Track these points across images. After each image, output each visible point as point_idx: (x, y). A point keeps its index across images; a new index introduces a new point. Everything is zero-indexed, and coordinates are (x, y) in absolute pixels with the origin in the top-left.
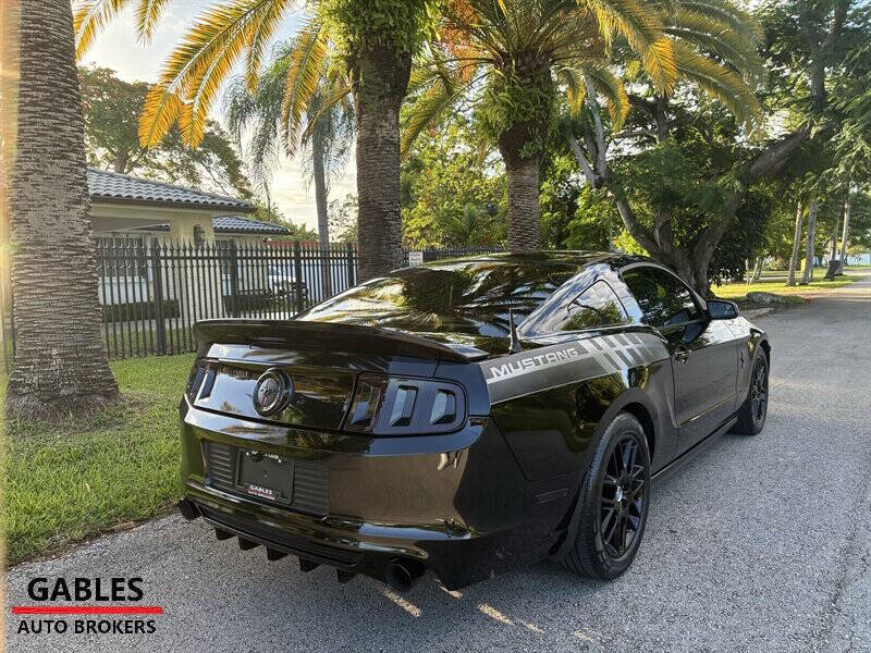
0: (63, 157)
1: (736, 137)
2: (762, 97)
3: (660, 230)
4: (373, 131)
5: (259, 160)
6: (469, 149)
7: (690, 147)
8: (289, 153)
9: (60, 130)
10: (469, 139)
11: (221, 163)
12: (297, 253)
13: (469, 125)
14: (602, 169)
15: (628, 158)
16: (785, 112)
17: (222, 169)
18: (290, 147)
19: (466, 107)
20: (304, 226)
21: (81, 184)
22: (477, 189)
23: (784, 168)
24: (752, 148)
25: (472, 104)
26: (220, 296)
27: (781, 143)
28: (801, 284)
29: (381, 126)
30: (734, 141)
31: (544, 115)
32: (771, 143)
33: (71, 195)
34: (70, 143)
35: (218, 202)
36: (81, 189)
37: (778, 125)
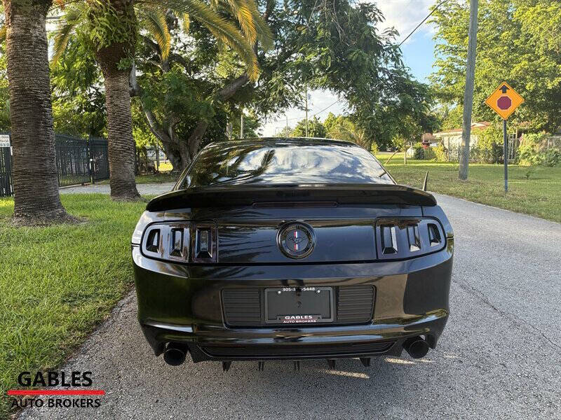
3: (172, 128)
14: (134, 83)
29: (35, 27)
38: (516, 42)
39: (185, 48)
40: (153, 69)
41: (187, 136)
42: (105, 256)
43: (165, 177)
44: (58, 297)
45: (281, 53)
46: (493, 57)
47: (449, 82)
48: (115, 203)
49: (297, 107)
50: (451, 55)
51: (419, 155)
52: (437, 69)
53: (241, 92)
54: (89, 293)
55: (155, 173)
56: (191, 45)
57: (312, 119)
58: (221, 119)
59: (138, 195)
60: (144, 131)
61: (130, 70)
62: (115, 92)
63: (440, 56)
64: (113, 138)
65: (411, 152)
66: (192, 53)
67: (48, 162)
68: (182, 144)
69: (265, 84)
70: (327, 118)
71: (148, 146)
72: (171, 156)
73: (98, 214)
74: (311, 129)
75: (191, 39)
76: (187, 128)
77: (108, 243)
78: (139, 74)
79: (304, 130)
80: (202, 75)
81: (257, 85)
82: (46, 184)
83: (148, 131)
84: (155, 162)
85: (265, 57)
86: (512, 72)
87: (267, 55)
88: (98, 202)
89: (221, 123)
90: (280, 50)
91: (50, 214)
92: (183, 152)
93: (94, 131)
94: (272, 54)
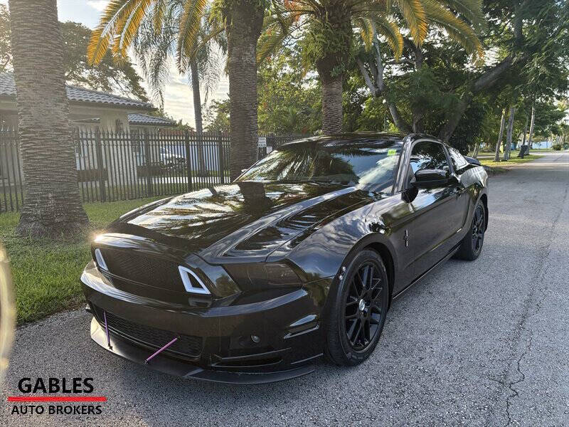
0: (52, 73)
1: (465, 65)
2: (482, 38)
3: (416, 125)
4: (239, 58)
5: (155, 76)
6: (292, 71)
7: (436, 70)
8: (181, 71)
9: (50, 55)
10: (293, 63)
11: (126, 78)
12: (187, 137)
13: (293, 55)
14: (380, 84)
15: (396, 77)
16: (496, 49)
17: (127, 82)
18: (182, 68)
19: (291, 42)
20: (181, 121)
21: (62, 90)
22: (298, 97)
23: (495, 85)
24: (475, 71)
25: (296, 40)
26: (135, 166)
27: (494, 69)
28: (503, 161)
29: (245, 55)
30: (464, 67)
31: (346, 48)
32: (487, 68)
33: (57, 96)
34: (55, 63)
35: (132, 104)
36: (63, 93)
37: (492, 57)
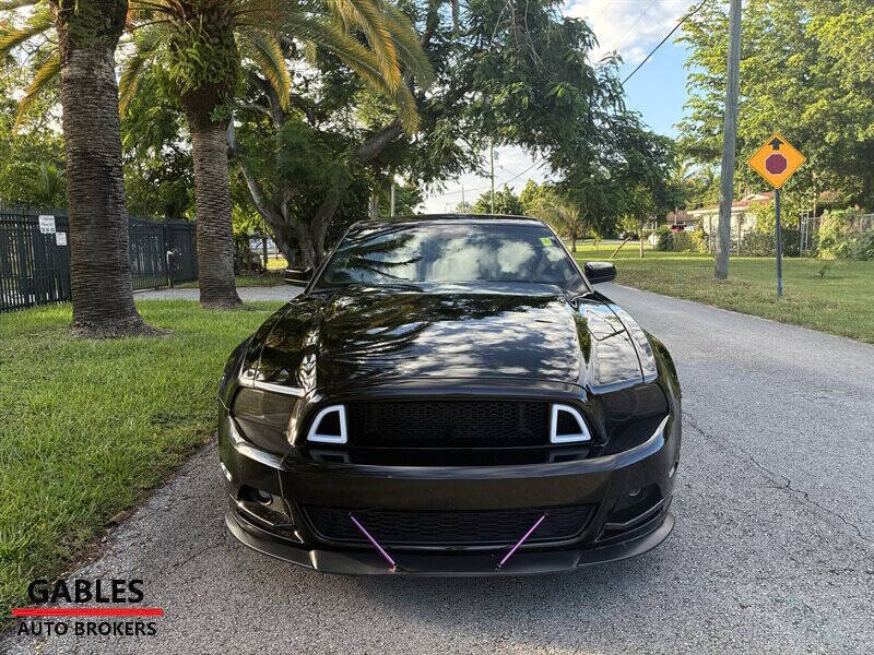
38: (814, 69)
39: (307, 86)
40: (259, 117)
41: (309, 216)
42: (200, 374)
43: (278, 278)
44: (145, 417)
45: (449, 93)
46: (776, 93)
47: (708, 132)
48: (207, 312)
49: (474, 173)
50: (712, 90)
51: (666, 244)
52: (691, 112)
53: (389, 150)
54: (183, 415)
55: (262, 272)
56: (315, 80)
57: (502, 190)
58: (359, 191)
59: (239, 301)
60: (245, 209)
61: (228, 121)
62: (207, 153)
63: (696, 91)
64: (204, 219)
65: (654, 240)
66: (316, 92)
67: (119, 251)
68: (302, 228)
69: (425, 139)
70: (525, 188)
71: (251, 232)
72: (286, 248)
73: (186, 324)
74: (500, 205)
75: (315, 72)
76: (308, 204)
77: (203, 360)
78: (237, 124)
79: (488, 207)
80: (332, 125)
81: (414, 140)
82: (117, 282)
83: (250, 209)
84: (262, 257)
85: (424, 98)
86: (804, 116)
87: (428, 95)
88: (182, 310)
89: (360, 197)
90: (447, 87)
91: (121, 322)
92: (303, 240)
93: (173, 210)
94: (435, 92)
